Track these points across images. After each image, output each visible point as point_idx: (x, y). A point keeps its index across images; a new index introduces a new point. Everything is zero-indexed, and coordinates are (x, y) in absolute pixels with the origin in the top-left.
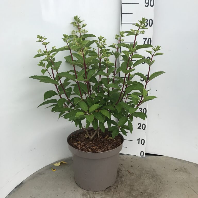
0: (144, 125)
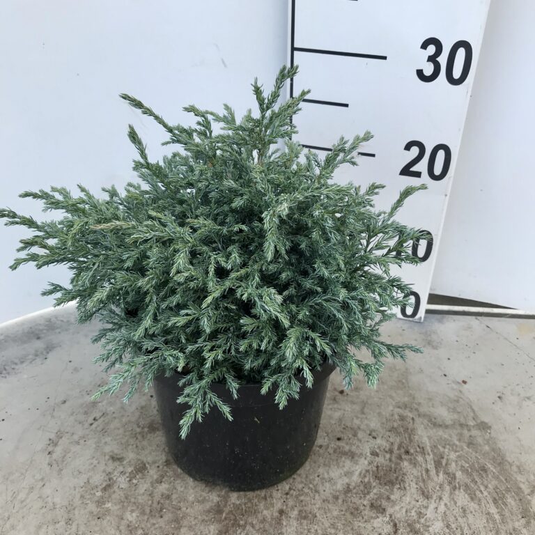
0: (441, 155)
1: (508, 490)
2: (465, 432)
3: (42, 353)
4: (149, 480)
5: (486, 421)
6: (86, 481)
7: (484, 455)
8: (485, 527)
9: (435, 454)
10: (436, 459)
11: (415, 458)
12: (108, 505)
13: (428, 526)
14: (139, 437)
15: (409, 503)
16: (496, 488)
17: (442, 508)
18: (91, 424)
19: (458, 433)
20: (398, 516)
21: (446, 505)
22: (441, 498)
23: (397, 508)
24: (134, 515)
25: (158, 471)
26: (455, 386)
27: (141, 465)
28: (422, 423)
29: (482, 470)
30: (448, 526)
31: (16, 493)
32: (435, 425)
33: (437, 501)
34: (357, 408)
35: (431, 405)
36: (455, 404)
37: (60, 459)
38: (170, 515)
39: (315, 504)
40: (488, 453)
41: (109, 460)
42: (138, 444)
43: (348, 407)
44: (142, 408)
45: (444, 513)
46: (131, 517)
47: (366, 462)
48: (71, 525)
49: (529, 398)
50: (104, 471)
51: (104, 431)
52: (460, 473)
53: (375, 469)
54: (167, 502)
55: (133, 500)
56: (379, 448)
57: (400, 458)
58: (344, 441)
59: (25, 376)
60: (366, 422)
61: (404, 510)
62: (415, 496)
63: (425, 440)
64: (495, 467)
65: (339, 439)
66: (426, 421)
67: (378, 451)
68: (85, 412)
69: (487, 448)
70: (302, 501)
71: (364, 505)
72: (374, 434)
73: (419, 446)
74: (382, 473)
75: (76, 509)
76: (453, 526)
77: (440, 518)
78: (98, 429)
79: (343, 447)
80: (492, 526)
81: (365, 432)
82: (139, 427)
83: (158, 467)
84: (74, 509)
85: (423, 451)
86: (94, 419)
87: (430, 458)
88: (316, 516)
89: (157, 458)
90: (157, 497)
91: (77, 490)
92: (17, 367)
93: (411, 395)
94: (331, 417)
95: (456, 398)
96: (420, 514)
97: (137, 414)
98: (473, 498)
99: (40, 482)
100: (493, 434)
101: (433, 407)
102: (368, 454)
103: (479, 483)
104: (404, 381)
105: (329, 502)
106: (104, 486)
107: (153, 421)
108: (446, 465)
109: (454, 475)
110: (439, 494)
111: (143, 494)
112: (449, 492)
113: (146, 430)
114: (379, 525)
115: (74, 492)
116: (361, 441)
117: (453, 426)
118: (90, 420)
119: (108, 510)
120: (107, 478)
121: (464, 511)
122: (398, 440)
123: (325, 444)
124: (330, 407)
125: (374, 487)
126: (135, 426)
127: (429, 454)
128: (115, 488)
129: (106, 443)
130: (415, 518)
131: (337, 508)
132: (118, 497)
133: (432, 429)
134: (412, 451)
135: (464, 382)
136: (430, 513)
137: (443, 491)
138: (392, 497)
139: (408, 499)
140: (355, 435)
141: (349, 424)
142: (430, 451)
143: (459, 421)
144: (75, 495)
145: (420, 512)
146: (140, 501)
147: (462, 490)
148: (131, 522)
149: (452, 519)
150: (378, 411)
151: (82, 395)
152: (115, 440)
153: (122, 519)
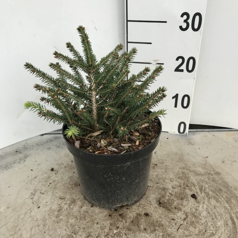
1: (232, 197)
2: (211, 176)
3: (23, 159)
4: (77, 206)
5: (219, 171)
6: (50, 208)
7: (220, 184)
8: (224, 212)
9: (199, 186)
10: (200, 188)
11: (191, 188)
12: (61, 217)
13: (201, 214)
14: (71, 189)
15: (191, 205)
16: (226, 197)
17: (205, 206)
18: (49, 186)
19: (208, 177)
20: (187, 211)
21: (207, 205)
22: (204, 203)
23: (186, 208)
24: (73, 220)
25: (81, 202)
26: (203, 159)
27: (73, 200)
28: (192, 174)
29: (219, 190)
30: (209, 213)
31: (19, 216)
32: (197, 174)
33: (203, 204)
34: (163, 170)
35: (194, 167)
36: (204, 166)
37: (37, 201)
38: (89, 219)
39: (151, 209)
40: (221, 183)
41: (59, 199)
42: (71, 192)
43: (160, 170)
44: (70, 177)
45: (207, 208)
46: (72, 221)
47: (170, 191)
48: (46, 226)
49: (235, 161)
50: (57, 204)
51: (55, 188)
52: (211, 192)
53: (174, 193)
54: (87, 214)
55: (72, 214)
56: (175, 185)
57: (184, 188)
58: (160, 184)
59: (17, 169)
60: (168, 176)
61: (189, 209)
62: (193, 203)
63: (194, 181)
64: (225, 189)
65: (157, 183)
66: (193, 173)
67: (175, 186)
68: (46, 181)
69: (220, 181)
70: (145, 209)
71: (172, 208)
72: (172, 180)
73: (192, 183)
74: (178, 195)
75: (47, 220)
76: (211, 213)
77: (205, 210)
78: (52, 187)
79: (160, 186)
80: (227, 211)
81: (168, 179)
82: (70, 185)
83: (81, 200)
84: (46, 220)
85: (194, 185)
86: (50, 183)
87: (197, 187)
88: (152, 214)
89: (80, 197)
90: (82, 212)
91: (46, 212)
92: (12, 165)
93: (185, 164)
94: (153, 175)
95: (205, 164)
96: (196, 210)
97: (69, 180)
98: (217, 201)
99: (29, 211)
100: (222, 176)
101: (196, 168)
102: (171, 188)
103: (219, 195)
104: (182, 159)
105: (157, 208)
106: (58, 209)
107: (76, 182)
108: (204, 190)
109: (208, 193)
110: (203, 201)
111: (76, 212)
112: (207, 200)
113: (73, 186)
114: (180, 215)
115: (45, 213)
116: (167, 183)
117: (205, 174)
118: (48, 184)
119: (61, 219)
120: (59, 206)
121: (215, 207)
122: (183, 182)
123: (152, 185)
124: (152, 171)
125: (175, 200)
126: (68, 185)
127: (196, 186)
128: (63, 210)
129: (56, 192)
130: (195, 211)
131: (161, 210)
132: (65, 214)
133: (196, 176)
134: (189, 185)
135: (207, 157)
136: (200, 209)
137: (204, 200)
138: (184, 204)
139: (190, 204)
140: (164, 181)
141: (161, 177)
142: (197, 185)
143: (207, 172)
144: (46, 214)
145: (196, 209)
146: (75, 214)
147: (212, 199)
148: (72, 223)
149: (210, 210)
150: (172, 171)
151: (43, 174)
152: (60, 191)
153: (68, 222)
